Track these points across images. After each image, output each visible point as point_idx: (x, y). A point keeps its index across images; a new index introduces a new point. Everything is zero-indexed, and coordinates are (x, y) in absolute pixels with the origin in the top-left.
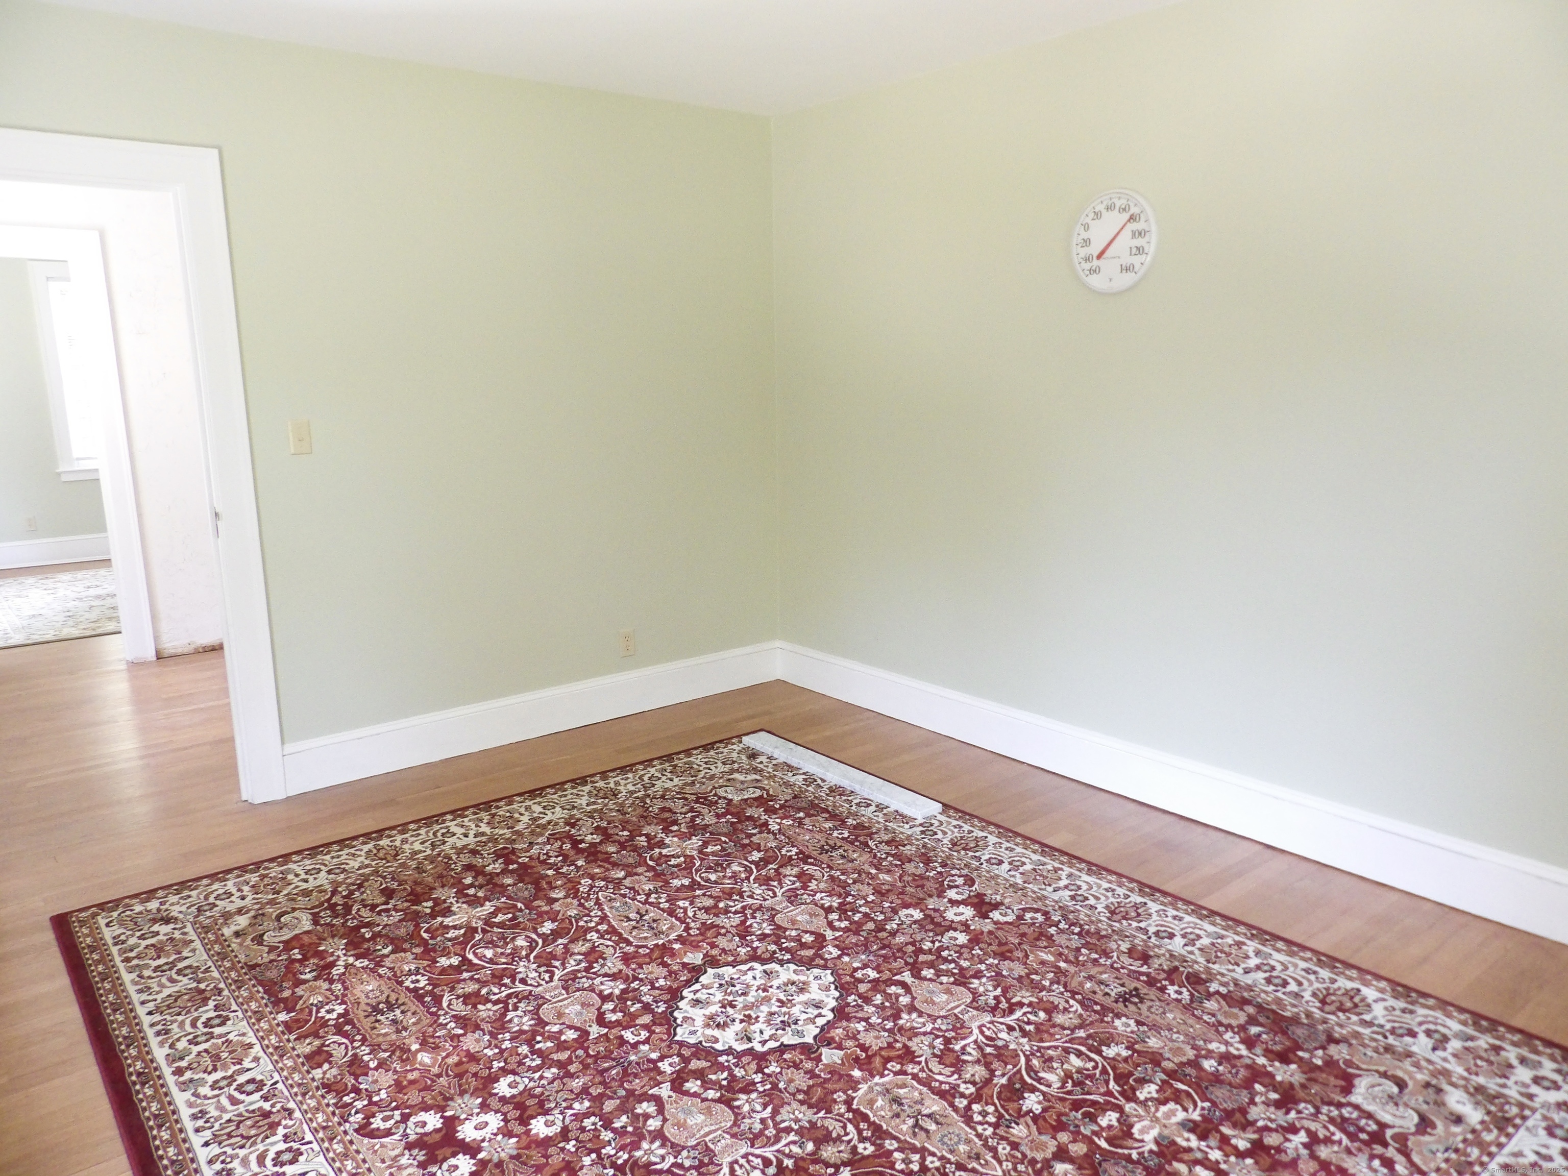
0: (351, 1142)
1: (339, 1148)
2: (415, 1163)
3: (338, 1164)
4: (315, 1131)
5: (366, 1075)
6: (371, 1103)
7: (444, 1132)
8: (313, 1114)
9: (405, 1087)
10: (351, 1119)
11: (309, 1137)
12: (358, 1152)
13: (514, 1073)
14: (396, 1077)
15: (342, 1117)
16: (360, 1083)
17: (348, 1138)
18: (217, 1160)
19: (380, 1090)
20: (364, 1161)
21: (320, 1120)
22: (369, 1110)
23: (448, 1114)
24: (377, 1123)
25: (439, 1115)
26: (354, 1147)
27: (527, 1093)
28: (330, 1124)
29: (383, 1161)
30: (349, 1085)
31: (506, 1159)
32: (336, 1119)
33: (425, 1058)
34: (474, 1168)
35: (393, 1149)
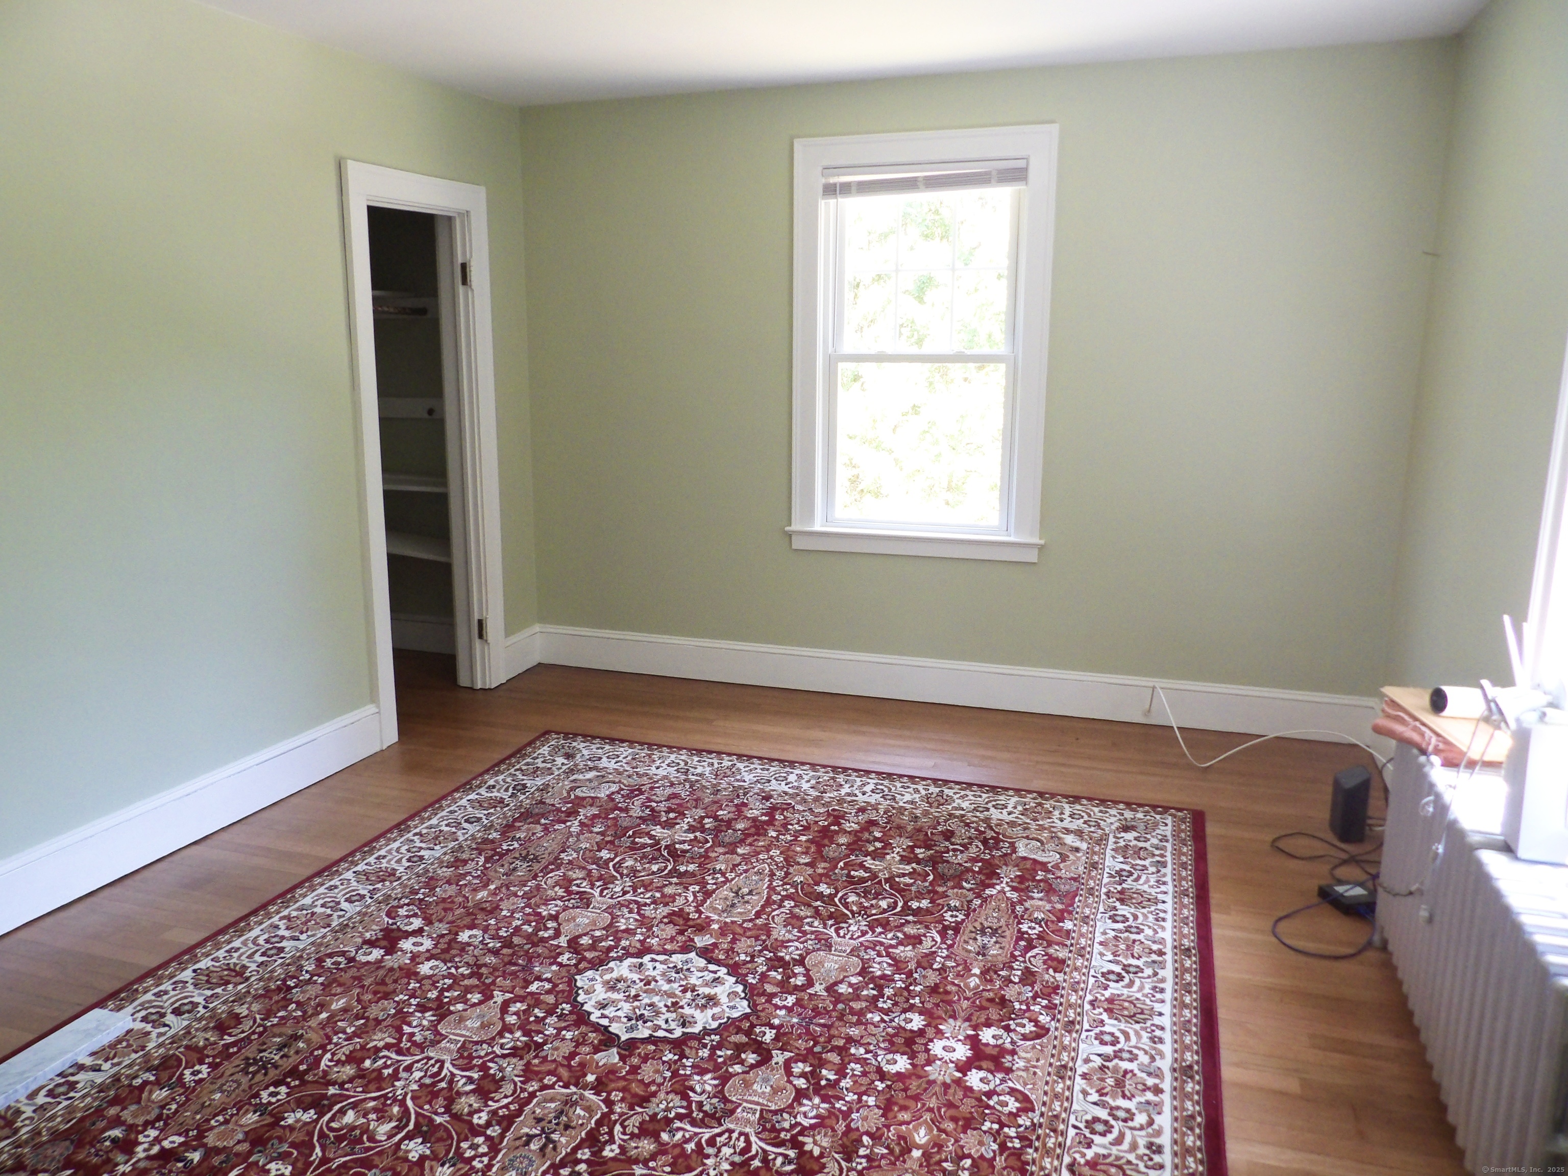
0: (1044, 1104)
1: (1057, 1106)
2: (1016, 1057)
3: (1067, 1093)
4: (1063, 1134)
5: (982, 1157)
6: (1002, 1125)
7: (977, 1064)
8: (1054, 1150)
9: (965, 1119)
10: (1028, 1123)
11: (1072, 1132)
12: (1046, 1093)
13: (879, 1070)
14: (962, 1135)
15: (1034, 1130)
16: (994, 1151)
17: (1043, 1109)
18: (1155, 1164)
19: (985, 1132)
20: (1047, 1083)
21: (1053, 1140)
22: (1009, 1121)
23: (959, 1075)
24: (1013, 1105)
25: (966, 1078)
26: (1045, 1098)
27: (893, 1049)
28: (1048, 1131)
29: (1035, 1073)
30: (1003, 1158)
31: (960, 1020)
32: (1040, 1131)
33: (921, 1137)
34: (984, 1029)
35: (1021, 1076)
